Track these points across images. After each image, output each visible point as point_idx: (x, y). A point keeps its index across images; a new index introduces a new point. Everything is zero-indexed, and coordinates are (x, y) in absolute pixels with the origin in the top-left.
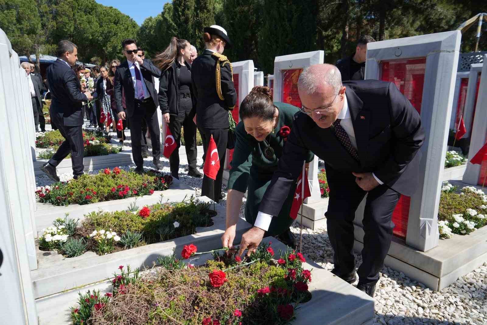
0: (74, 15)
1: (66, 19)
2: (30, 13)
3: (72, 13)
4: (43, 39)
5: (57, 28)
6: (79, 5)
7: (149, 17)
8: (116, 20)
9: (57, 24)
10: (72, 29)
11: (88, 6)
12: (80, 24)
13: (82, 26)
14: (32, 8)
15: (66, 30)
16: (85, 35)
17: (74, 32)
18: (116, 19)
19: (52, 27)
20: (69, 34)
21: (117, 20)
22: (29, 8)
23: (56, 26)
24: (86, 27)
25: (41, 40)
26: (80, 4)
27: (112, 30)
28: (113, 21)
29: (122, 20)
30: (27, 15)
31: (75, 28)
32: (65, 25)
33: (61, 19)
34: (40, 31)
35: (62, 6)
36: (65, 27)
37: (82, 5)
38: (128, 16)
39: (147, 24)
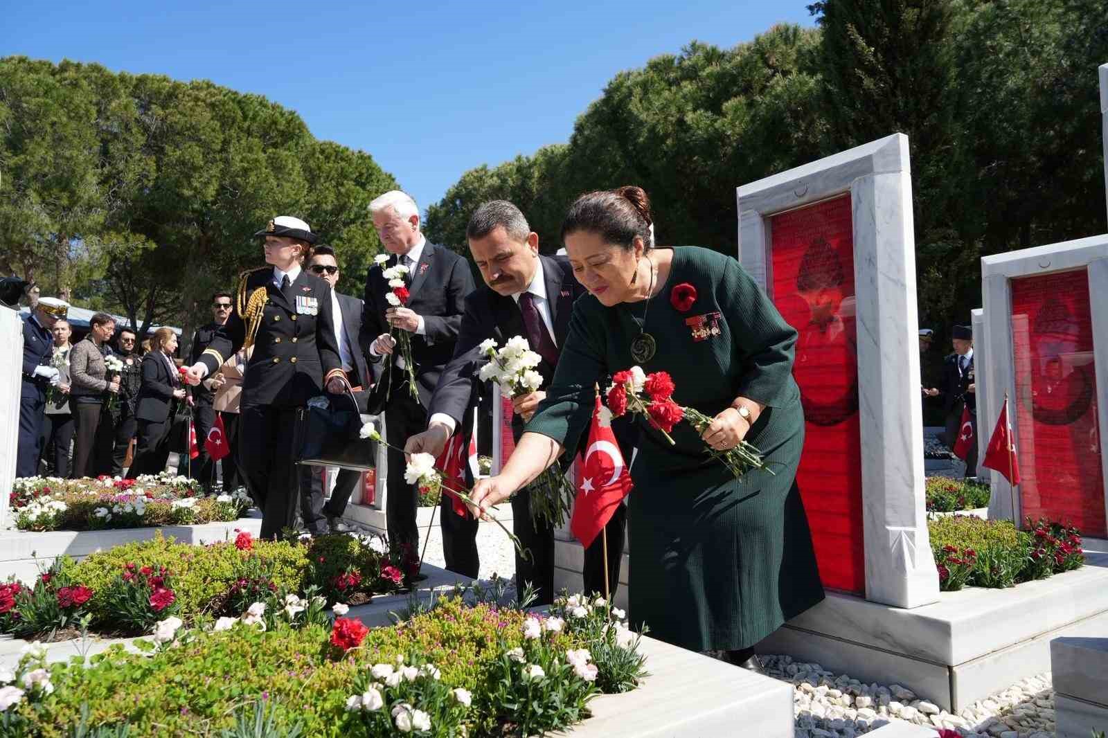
0: (226, 142)
1: (194, 153)
2: (65, 119)
3: (221, 137)
4: (98, 217)
5: (157, 187)
6: (245, 118)
7: (479, 166)
8: (361, 175)
9: (159, 169)
10: (211, 191)
11: (275, 123)
12: (246, 171)
13: (252, 178)
14: (78, 107)
15: (187, 193)
16: (258, 213)
17: (214, 203)
18: (364, 171)
19: (139, 180)
20: (194, 211)
21: (366, 175)
22: (64, 103)
23: (154, 175)
24: (264, 185)
25: (88, 223)
26: (251, 114)
27: (352, 201)
28: (354, 176)
29: (378, 181)
30: (53, 124)
31: (222, 187)
32: (188, 177)
33: (178, 153)
34: (90, 188)
35: (188, 112)
36: (185, 183)
37: (254, 119)
38: (390, 176)
39: (476, 185)
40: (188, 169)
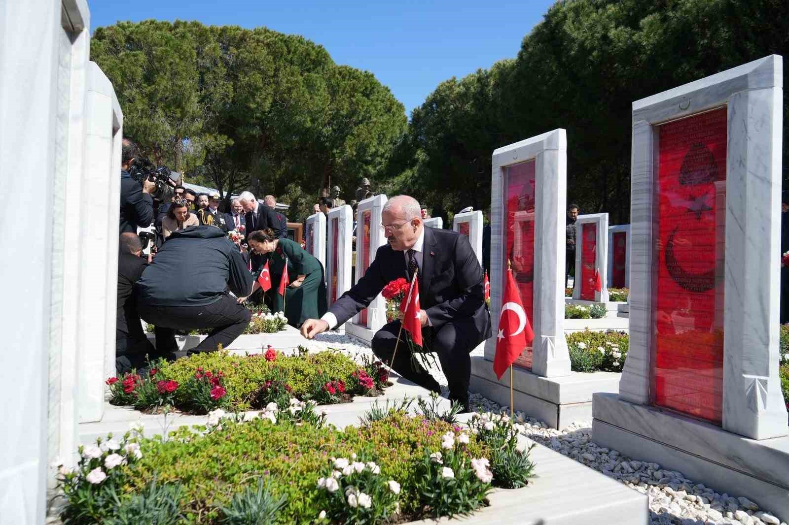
0: (277, 70)
1: (256, 78)
2: (178, 60)
3: (274, 66)
4: (199, 124)
5: (234, 102)
6: (289, 52)
7: (450, 79)
8: (366, 88)
9: (235, 90)
10: (267, 104)
11: (308, 54)
12: (290, 90)
13: (294, 94)
14: (185, 51)
15: (253, 106)
16: (298, 118)
17: (270, 112)
18: (369, 85)
19: (223, 99)
20: (257, 118)
21: (370, 88)
22: (177, 49)
23: (231, 95)
24: (302, 99)
25: (193, 129)
26: (293, 49)
27: (360, 107)
28: (362, 90)
29: (378, 92)
30: (171, 64)
31: (275, 101)
32: (253, 95)
33: (247, 79)
34: (194, 106)
35: (252, 51)
36: (252, 100)
37: (295, 53)
38: (387, 88)
39: (448, 92)
40: (253, 90)
